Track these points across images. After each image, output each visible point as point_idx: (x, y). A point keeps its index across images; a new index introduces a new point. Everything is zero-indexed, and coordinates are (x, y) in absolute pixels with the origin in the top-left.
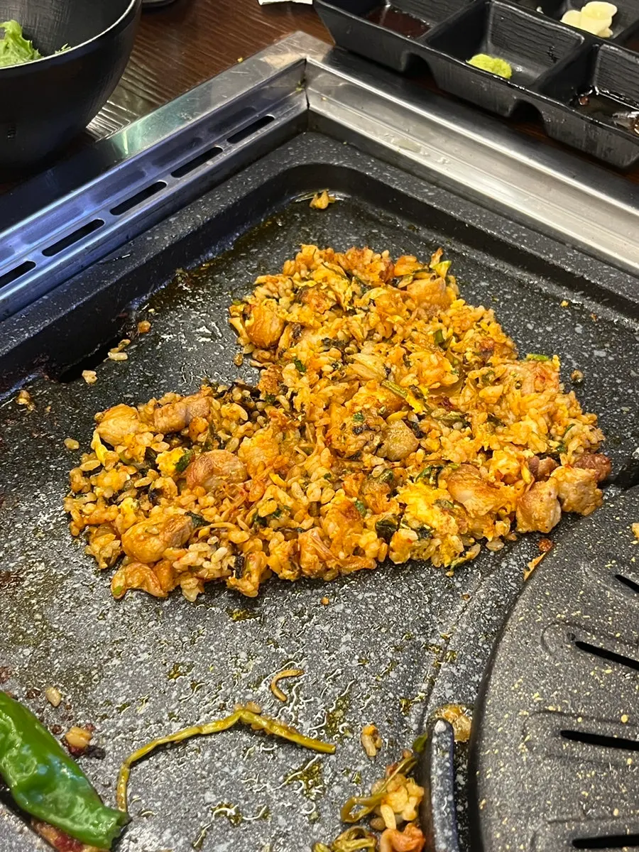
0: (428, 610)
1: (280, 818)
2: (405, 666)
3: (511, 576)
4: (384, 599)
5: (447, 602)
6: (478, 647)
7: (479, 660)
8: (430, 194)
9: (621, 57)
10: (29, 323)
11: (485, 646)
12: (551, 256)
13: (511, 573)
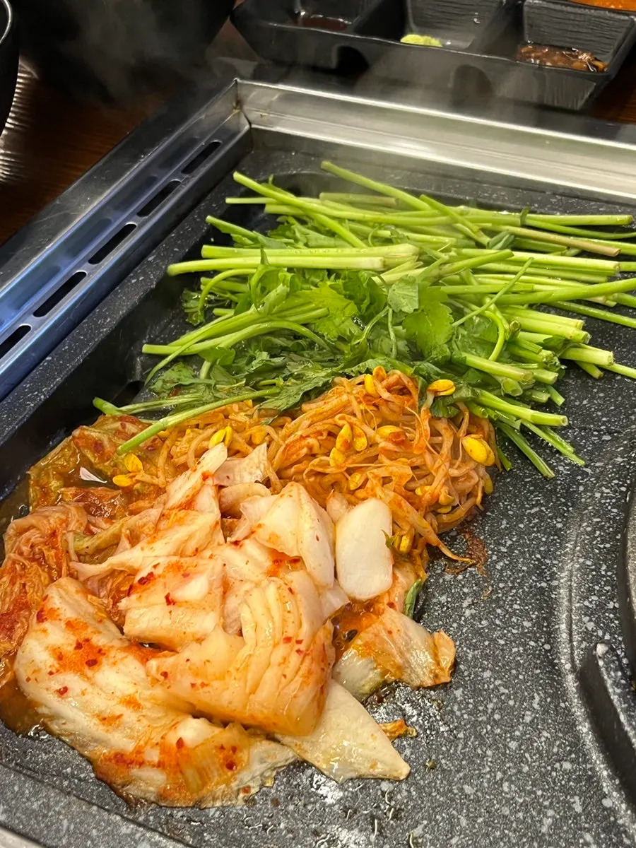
0: (538, 556)
1: (466, 787)
2: (536, 613)
3: (609, 503)
4: (491, 558)
5: (555, 544)
6: (604, 576)
7: (608, 588)
8: (397, 178)
9: (547, 8)
10: (42, 385)
11: (609, 573)
12: (536, 205)
13: (608, 501)
